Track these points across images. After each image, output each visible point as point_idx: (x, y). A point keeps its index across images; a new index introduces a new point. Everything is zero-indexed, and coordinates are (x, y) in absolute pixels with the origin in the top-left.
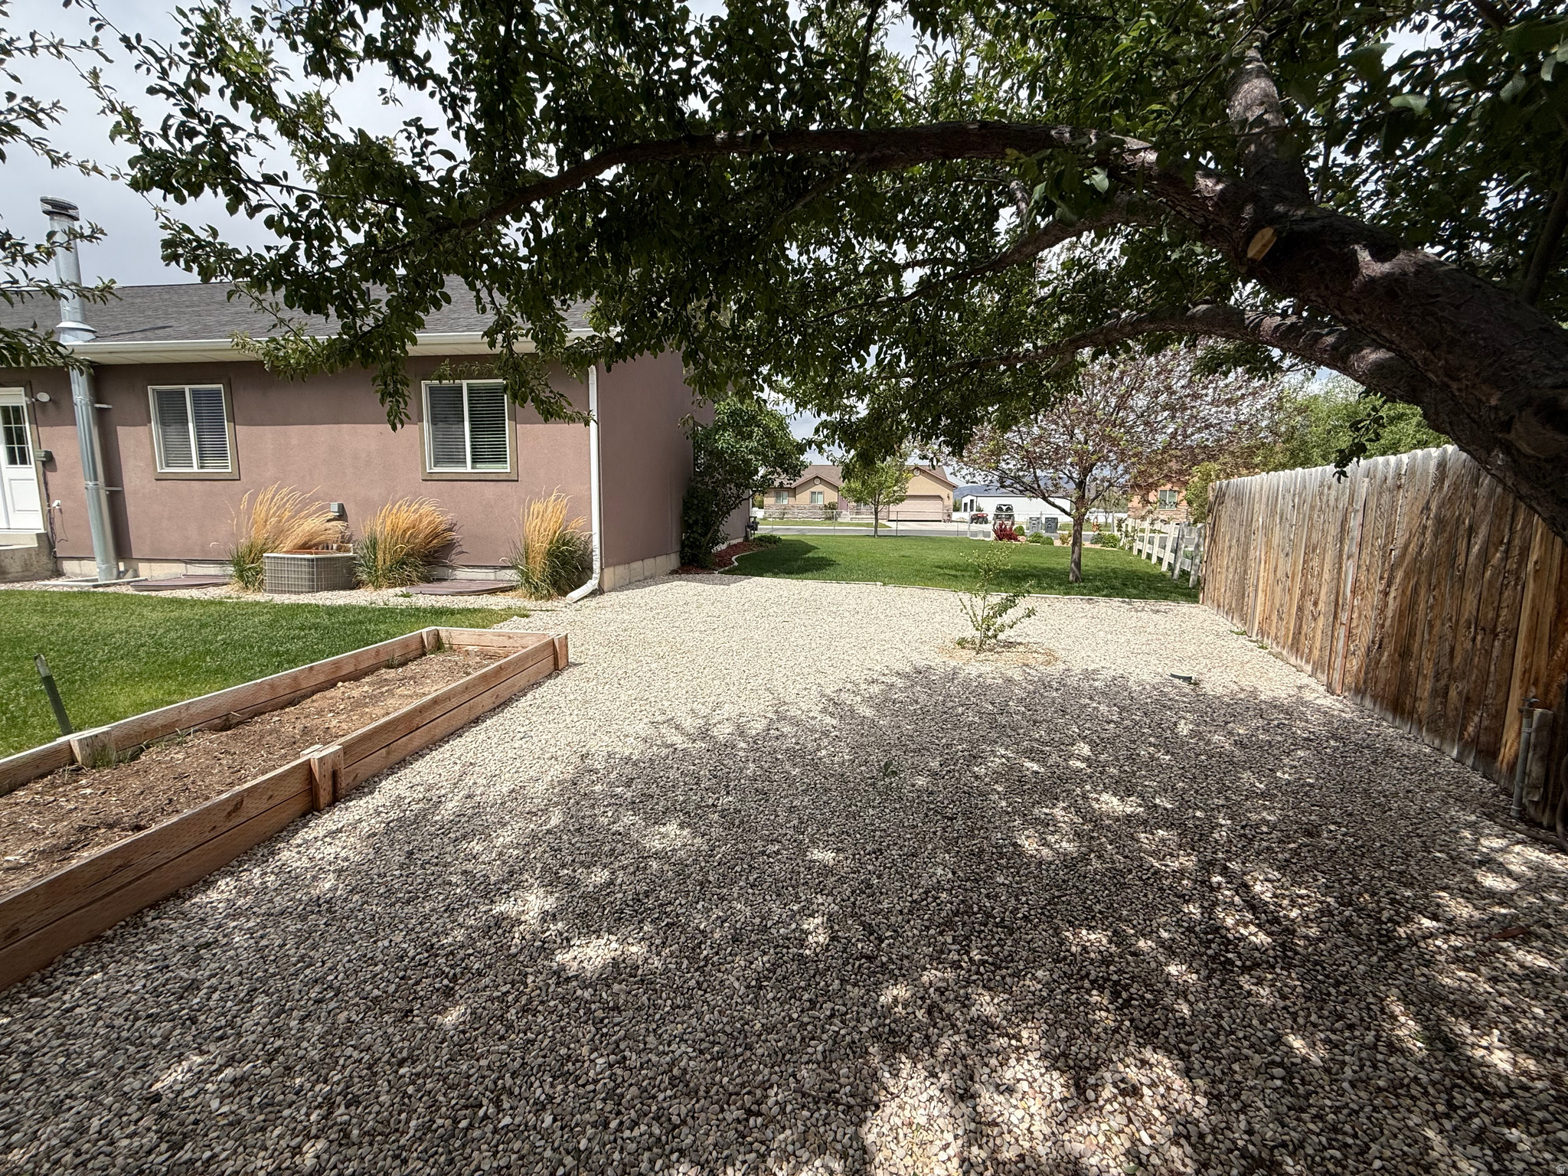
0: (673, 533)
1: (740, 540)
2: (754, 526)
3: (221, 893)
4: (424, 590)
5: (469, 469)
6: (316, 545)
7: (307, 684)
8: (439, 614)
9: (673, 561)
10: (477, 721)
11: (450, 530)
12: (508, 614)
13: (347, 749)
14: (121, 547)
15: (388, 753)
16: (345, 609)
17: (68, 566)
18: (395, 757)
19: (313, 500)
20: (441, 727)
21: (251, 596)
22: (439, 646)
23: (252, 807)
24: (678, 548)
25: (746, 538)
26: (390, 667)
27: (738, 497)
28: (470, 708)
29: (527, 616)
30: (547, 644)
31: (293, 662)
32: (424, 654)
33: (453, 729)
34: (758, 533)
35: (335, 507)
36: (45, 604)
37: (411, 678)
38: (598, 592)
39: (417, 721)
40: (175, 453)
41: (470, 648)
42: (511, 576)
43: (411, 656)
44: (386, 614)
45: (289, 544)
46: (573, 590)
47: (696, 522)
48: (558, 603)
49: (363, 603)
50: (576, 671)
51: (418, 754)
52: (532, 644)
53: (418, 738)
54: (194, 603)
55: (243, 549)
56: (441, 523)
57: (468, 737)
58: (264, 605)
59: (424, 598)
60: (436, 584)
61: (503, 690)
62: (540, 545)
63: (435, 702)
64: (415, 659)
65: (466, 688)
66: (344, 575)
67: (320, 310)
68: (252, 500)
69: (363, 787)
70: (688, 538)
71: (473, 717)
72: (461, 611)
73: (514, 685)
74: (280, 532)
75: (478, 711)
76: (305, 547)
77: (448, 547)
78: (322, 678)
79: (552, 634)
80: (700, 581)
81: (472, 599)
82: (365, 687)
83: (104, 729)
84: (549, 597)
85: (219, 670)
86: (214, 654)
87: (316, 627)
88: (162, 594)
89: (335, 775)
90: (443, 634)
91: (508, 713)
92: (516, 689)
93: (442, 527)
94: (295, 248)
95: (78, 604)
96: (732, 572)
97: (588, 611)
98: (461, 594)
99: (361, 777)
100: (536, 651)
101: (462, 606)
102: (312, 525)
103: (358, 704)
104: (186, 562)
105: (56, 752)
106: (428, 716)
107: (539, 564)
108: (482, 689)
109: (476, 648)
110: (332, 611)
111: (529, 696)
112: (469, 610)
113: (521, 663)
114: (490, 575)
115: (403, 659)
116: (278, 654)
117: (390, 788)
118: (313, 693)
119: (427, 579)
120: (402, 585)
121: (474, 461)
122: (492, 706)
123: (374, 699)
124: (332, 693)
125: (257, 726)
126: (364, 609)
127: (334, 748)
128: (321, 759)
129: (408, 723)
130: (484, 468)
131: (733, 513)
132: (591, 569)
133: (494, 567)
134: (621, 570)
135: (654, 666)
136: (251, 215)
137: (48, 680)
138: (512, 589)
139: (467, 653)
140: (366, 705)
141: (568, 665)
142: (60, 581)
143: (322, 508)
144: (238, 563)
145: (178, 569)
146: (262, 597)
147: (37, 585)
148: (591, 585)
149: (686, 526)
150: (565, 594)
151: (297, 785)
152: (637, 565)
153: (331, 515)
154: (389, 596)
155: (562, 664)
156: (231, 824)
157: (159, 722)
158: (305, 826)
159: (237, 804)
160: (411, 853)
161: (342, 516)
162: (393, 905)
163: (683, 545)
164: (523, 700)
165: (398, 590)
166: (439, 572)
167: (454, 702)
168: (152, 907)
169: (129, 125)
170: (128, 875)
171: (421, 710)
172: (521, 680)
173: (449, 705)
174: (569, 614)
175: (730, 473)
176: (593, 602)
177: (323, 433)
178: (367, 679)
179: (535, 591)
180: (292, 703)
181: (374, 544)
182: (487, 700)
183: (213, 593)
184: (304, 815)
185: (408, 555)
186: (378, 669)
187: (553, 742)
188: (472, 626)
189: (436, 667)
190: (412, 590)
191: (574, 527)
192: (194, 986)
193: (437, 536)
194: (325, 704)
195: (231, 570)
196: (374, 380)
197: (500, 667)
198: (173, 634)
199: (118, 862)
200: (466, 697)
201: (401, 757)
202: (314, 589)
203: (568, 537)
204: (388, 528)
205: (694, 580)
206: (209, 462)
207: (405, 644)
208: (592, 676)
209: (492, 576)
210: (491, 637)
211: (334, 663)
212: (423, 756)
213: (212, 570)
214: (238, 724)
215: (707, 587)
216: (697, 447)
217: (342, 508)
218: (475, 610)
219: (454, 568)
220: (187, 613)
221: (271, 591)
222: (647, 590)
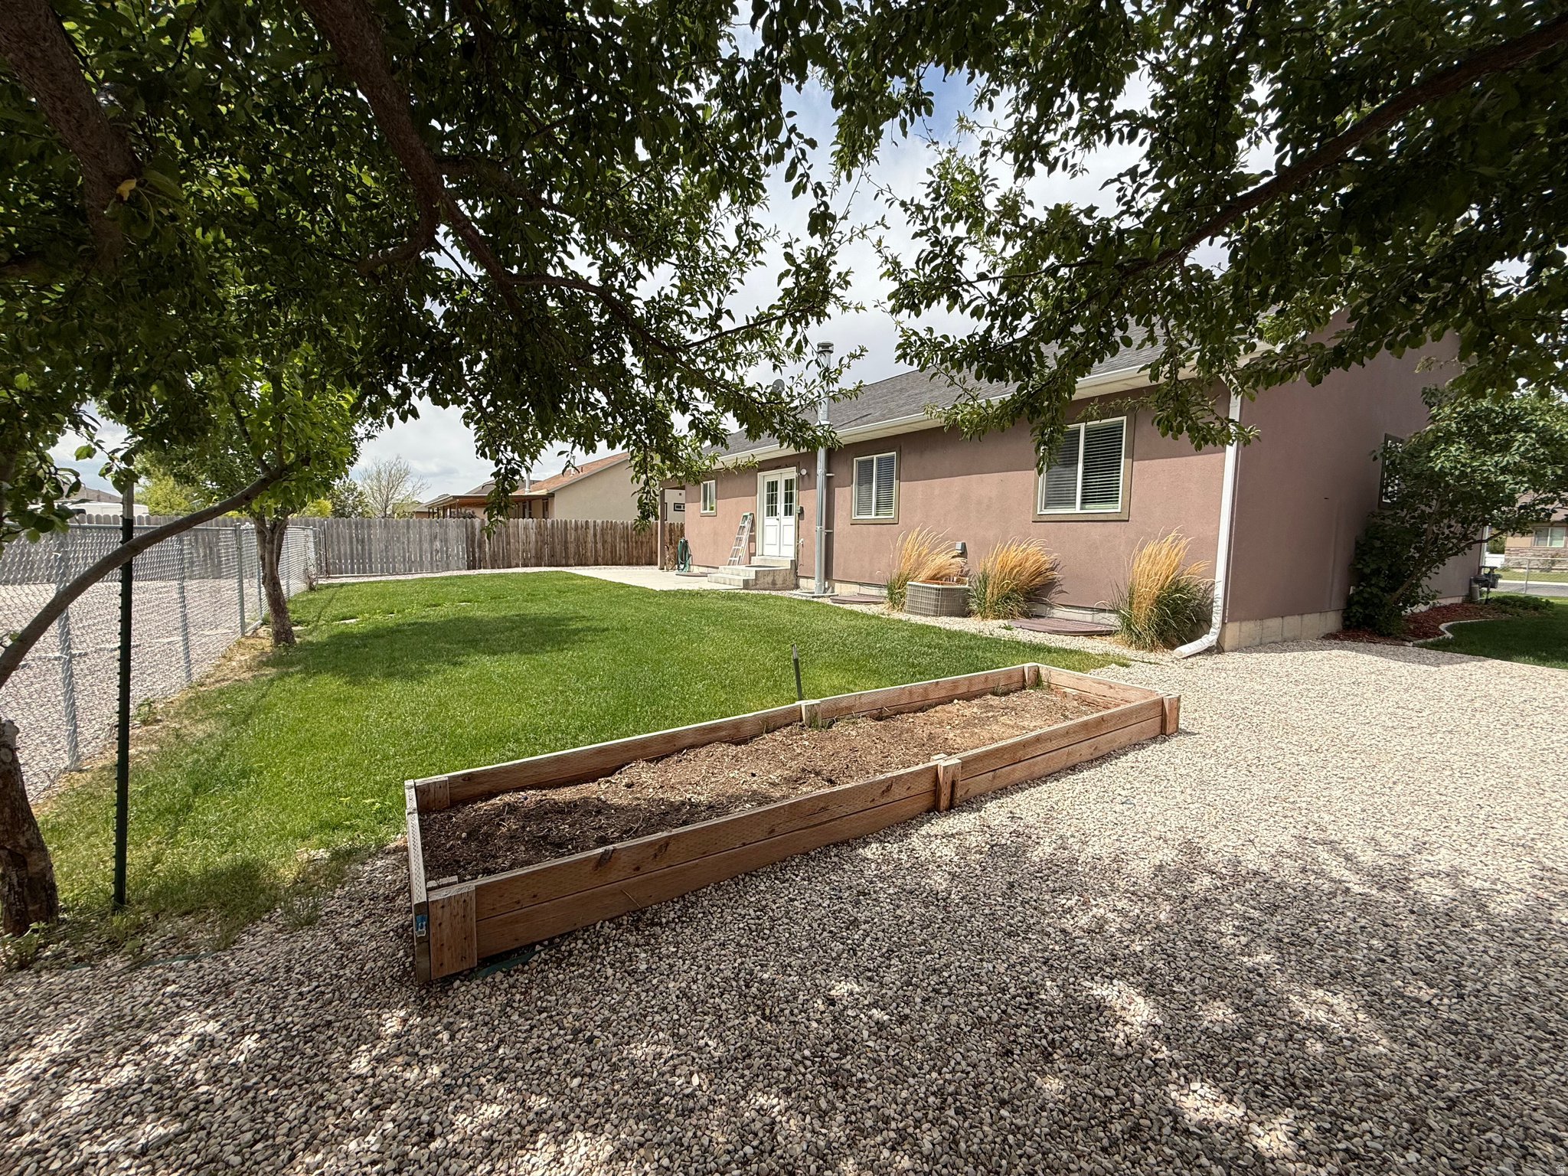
0: (1335, 583)
1: (1458, 600)
2: (1490, 580)
3: (872, 851)
4: (1024, 625)
5: (1078, 510)
6: (940, 578)
7: (934, 695)
8: (1037, 650)
9: (1331, 621)
10: (1073, 769)
11: (1053, 569)
12: (1104, 660)
13: (965, 763)
14: (828, 574)
15: (994, 777)
16: (959, 635)
17: (802, 582)
18: (999, 783)
19: (943, 540)
20: (1040, 766)
21: (897, 615)
22: (1038, 682)
23: (898, 792)
24: (1341, 604)
25: (1470, 598)
26: (995, 694)
27: (1465, 537)
28: (1069, 754)
29: (1127, 666)
30: (1155, 703)
31: (923, 673)
32: (1024, 688)
33: (1050, 771)
34: (1494, 593)
35: (959, 546)
36: (792, 607)
37: (1013, 709)
38: (1217, 649)
39: (1020, 754)
40: (863, 506)
41: (1068, 690)
42: (1112, 620)
43: (1013, 687)
44: (993, 643)
45: (926, 573)
46: (1183, 643)
47: (1377, 572)
48: (1164, 656)
49: (974, 631)
50: (1187, 740)
51: (1018, 786)
52: (1137, 700)
53: (1020, 771)
54: (865, 616)
55: (895, 577)
56: (1045, 562)
57: (1065, 783)
58: (905, 623)
59: (1023, 632)
60: (1036, 621)
61: (1104, 743)
62: (1149, 587)
63: (1038, 739)
64: (1016, 691)
65: (1067, 732)
66: (958, 604)
67: (1002, 377)
68: (904, 539)
69: (972, 803)
70: (1359, 593)
71: (1069, 764)
72: (1058, 650)
73: (1113, 741)
74: (919, 565)
75: (1075, 760)
76: (934, 578)
77: (1049, 585)
78: (943, 693)
79: (1161, 692)
80: (1380, 654)
81: (1068, 639)
82: (973, 709)
83: (817, 701)
84: (1153, 648)
85: (876, 672)
86: (874, 657)
87: (939, 647)
88: (847, 607)
89: (953, 784)
90: (1043, 672)
91: (1107, 768)
92: (1115, 745)
93: (1047, 566)
94: (991, 328)
95: (806, 608)
96: (1443, 646)
97: (1201, 672)
98: (1058, 632)
99: (971, 793)
100: (1141, 708)
101: (1059, 645)
102: (942, 560)
103: (968, 723)
104: (860, 584)
105: (793, 711)
106: (1031, 752)
107: (1144, 611)
108: (1082, 737)
109: (1075, 692)
110: (952, 635)
111: (1131, 756)
112: (1065, 650)
113: (1124, 718)
114: (1088, 616)
115: (1005, 689)
116: (913, 666)
117: (995, 812)
118: (937, 705)
119: (1027, 615)
120: (1005, 618)
121: (1084, 502)
122: (1089, 757)
123: (983, 722)
124: (948, 707)
125: (897, 723)
126: (974, 636)
127: (954, 760)
128: (945, 768)
129: (1013, 754)
130: (1094, 509)
131: (1451, 561)
132: (1209, 623)
133: (1092, 609)
134: (1249, 627)
135: (1303, 759)
136: (962, 311)
137: (796, 661)
138: (1109, 633)
139: (1065, 695)
140: (975, 726)
141: (1178, 731)
142: (797, 592)
143: (950, 547)
144: (890, 588)
145: (855, 589)
146: (903, 616)
147: (786, 594)
148: (1208, 640)
149: (1357, 575)
150: (1173, 647)
151: (925, 784)
152: (1274, 623)
153: (955, 553)
154: (991, 627)
155: (1170, 729)
156: (883, 801)
157: (844, 704)
158: (929, 821)
159: (888, 786)
160: (1011, 886)
161: (963, 553)
162: (996, 930)
163: (1349, 602)
164: (1123, 759)
165: (1001, 622)
166: (1038, 609)
167: (1054, 745)
168: (836, 845)
169: (894, 269)
170: (825, 817)
171: (1024, 745)
172: (1122, 736)
173: (1050, 746)
174: (1179, 671)
175: (1454, 504)
176: (1209, 661)
177: (958, 483)
178: (976, 702)
179: (1136, 640)
180: (922, 709)
181: (985, 580)
182: (1084, 750)
183: (874, 609)
184: (928, 811)
185: (1013, 591)
186: (985, 694)
187: (1160, 818)
188: (1068, 668)
189: (1036, 703)
190: (1013, 624)
191: (1193, 574)
192: (854, 923)
193: (1040, 574)
194: (945, 716)
195: (885, 592)
196: (1033, 431)
197: (1102, 718)
198: (851, 639)
199: (822, 805)
200: (1065, 742)
201: (1003, 785)
202: (937, 614)
203: (1182, 584)
204: (998, 567)
205: (1370, 652)
206: (882, 510)
207: (1009, 675)
208: (1210, 752)
209: (1089, 618)
210: (1091, 682)
211: (954, 682)
212: (1023, 790)
213: (874, 591)
214: (888, 717)
215: (1393, 664)
216: (1392, 469)
217: (964, 546)
218: (1071, 651)
219: (1052, 607)
220: (859, 623)
221: (910, 612)
222: (1289, 656)
